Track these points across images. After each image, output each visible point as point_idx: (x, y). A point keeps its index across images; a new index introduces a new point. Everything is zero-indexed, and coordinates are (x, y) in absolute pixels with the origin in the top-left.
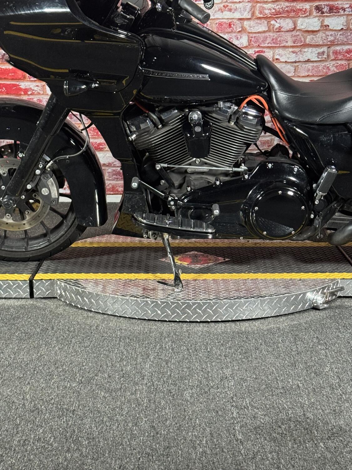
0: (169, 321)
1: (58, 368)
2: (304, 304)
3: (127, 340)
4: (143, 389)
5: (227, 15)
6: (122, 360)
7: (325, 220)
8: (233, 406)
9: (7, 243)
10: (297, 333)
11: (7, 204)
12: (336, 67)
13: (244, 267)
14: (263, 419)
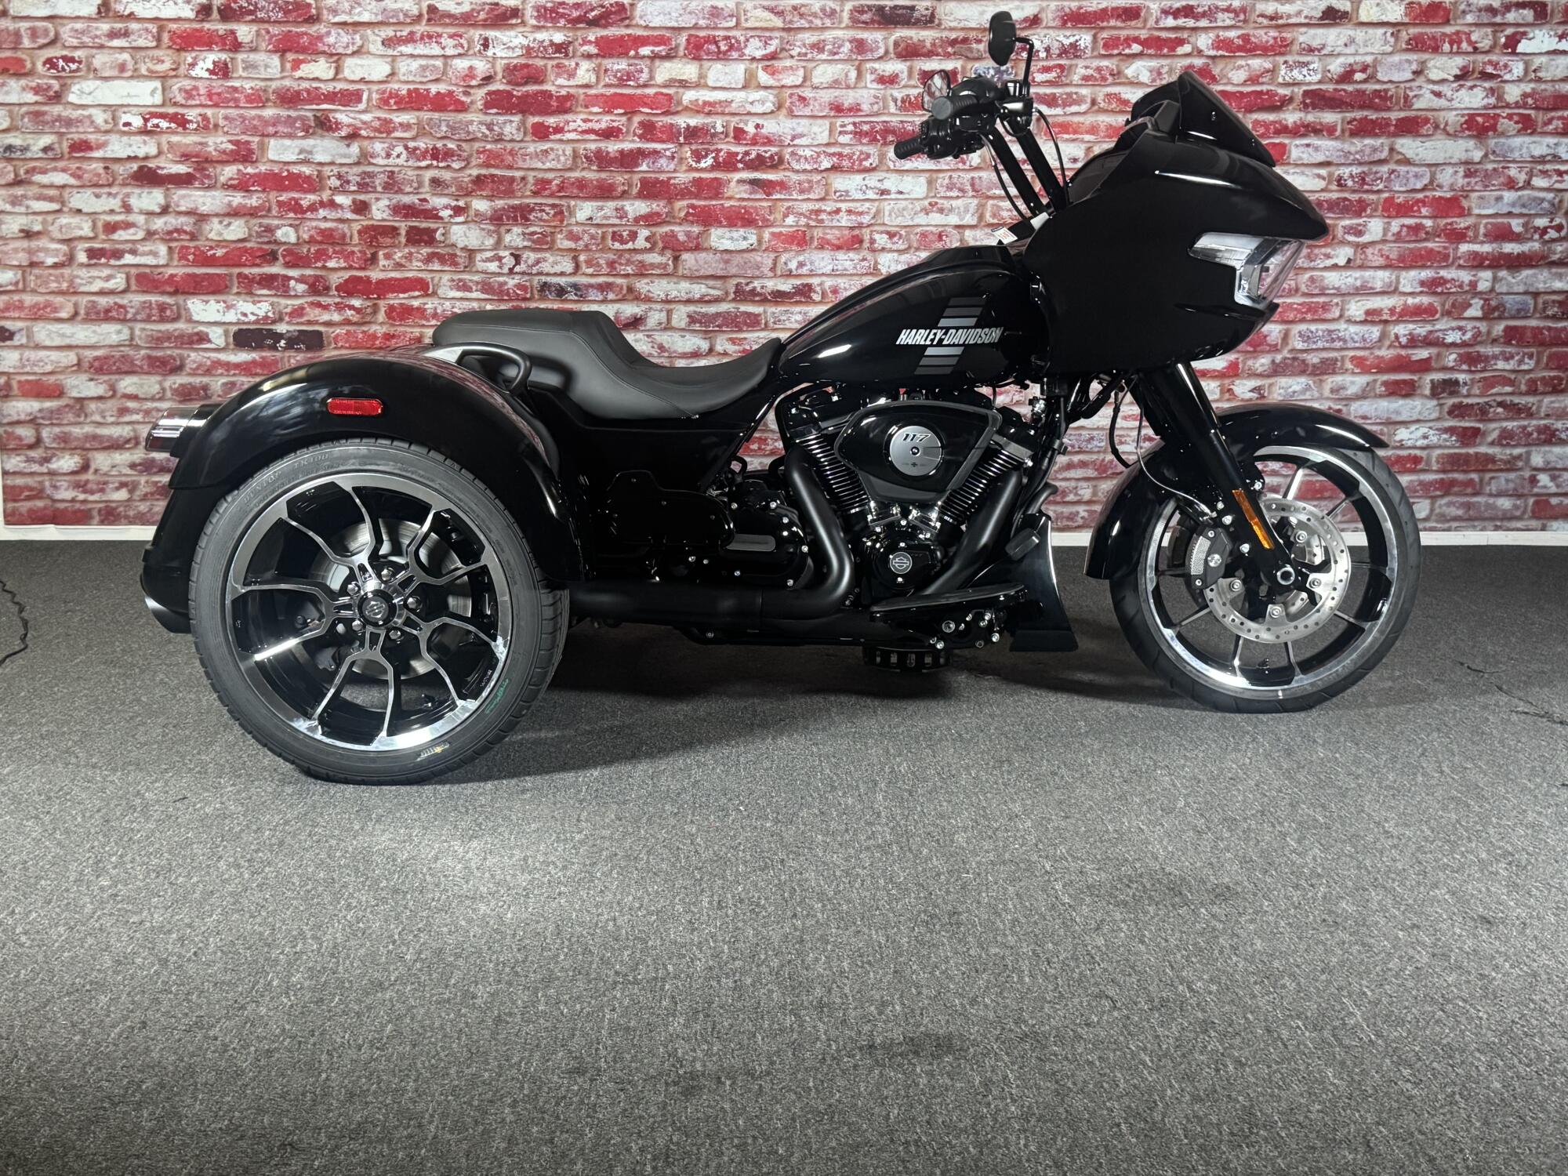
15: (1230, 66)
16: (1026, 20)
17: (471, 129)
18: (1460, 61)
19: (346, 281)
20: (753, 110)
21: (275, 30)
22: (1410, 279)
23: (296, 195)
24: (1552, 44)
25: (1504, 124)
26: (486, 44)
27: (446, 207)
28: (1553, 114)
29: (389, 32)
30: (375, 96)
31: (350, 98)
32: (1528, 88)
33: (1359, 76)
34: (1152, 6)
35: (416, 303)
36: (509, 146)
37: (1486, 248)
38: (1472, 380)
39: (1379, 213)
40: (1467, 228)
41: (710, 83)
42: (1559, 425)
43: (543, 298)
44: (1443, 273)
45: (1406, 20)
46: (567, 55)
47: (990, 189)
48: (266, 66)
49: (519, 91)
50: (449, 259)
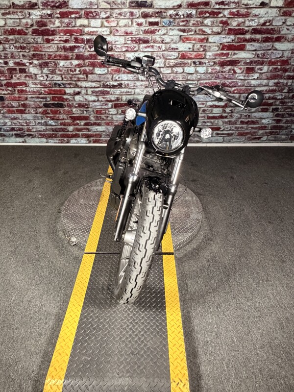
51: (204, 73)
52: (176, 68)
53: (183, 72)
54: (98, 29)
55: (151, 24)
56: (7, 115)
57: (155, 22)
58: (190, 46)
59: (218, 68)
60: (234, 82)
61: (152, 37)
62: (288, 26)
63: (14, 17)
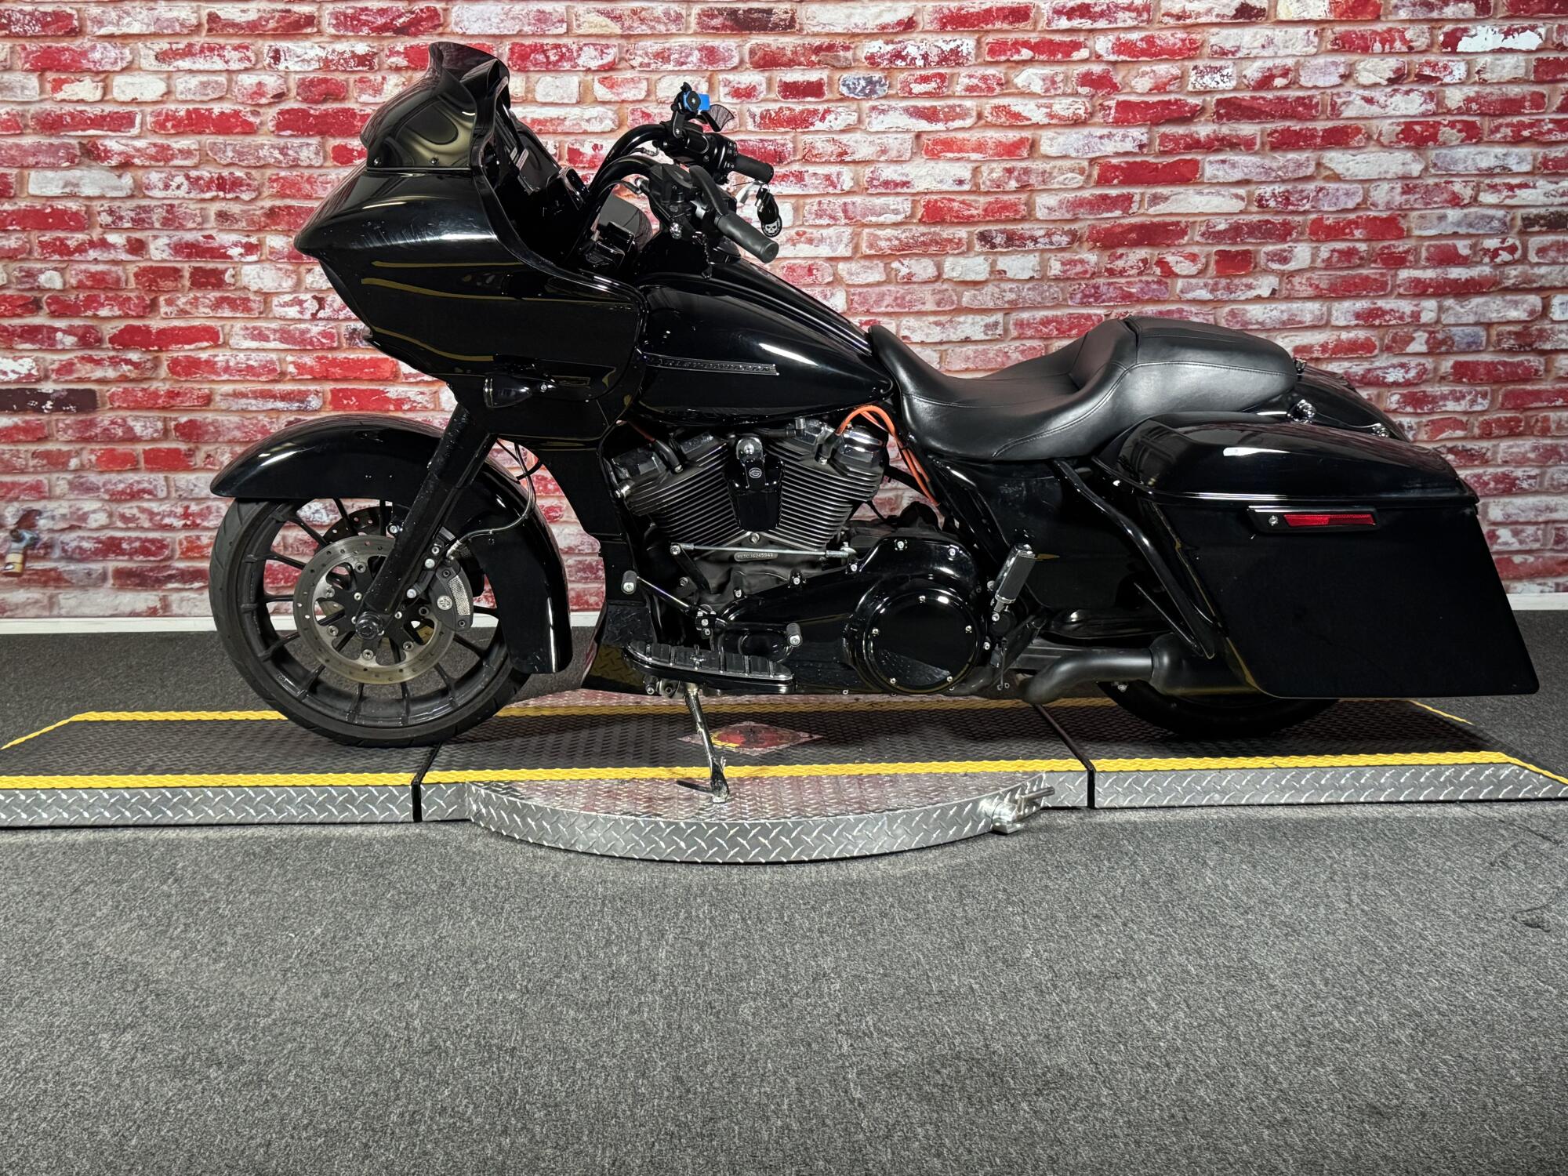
0: (704, 863)
1: (476, 962)
2: (976, 824)
3: (619, 904)
4: (655, 1001)
5: (804, 250)
6: (609, 943)
7: (1012, 654)
8: (840, 1031)
9: (365, 710)
10: (963, 881)
11: (367, 629)
12: (1022, 352)
13: (852, 751)
14: (902, 1057)
15: (1134, 73)
16: (899, 23)
17: (261, 153)
18: (1393, 62)
19: (121, 331)
20: (590, 129)
21: (32, 46)
22: (1344, 311)
23: (61, 234)
24: (1496, 41)
25: (1446, 133)
26: (276, 58)
27: (235, 245)
28: (1501, 121)
29: (163, 45)
30: (149, 119)
31: (120, 122)
32: (1471, 91)
33: (1279, 82)
34: (1042, 6)
35: (204, 356)
36: (307, 173)
37: (1429, 274)
38: (1418, 423)
39: (1306, 237)
40: (1407, 252)
41: (539, 98)
42: (1519, 473)
43: (352, 347)
44: (1380, 303)
45: (1331, 17)
46: (371, 68)
47: (865, 215)
48: (23, 88)
49: (318, 109)
50: (241, 304)
51: (1032, 278)
52: (906, 262)
53: (938, 277)
54: (568, 109)
55: (791, 90)
56: (93, 478)
57: (809, 83)
58: (964, 171)
59: (1092, 258)
60: (1169, 312)
61: (794, 141)
62: (1365, 87)
63: (207, 66)
